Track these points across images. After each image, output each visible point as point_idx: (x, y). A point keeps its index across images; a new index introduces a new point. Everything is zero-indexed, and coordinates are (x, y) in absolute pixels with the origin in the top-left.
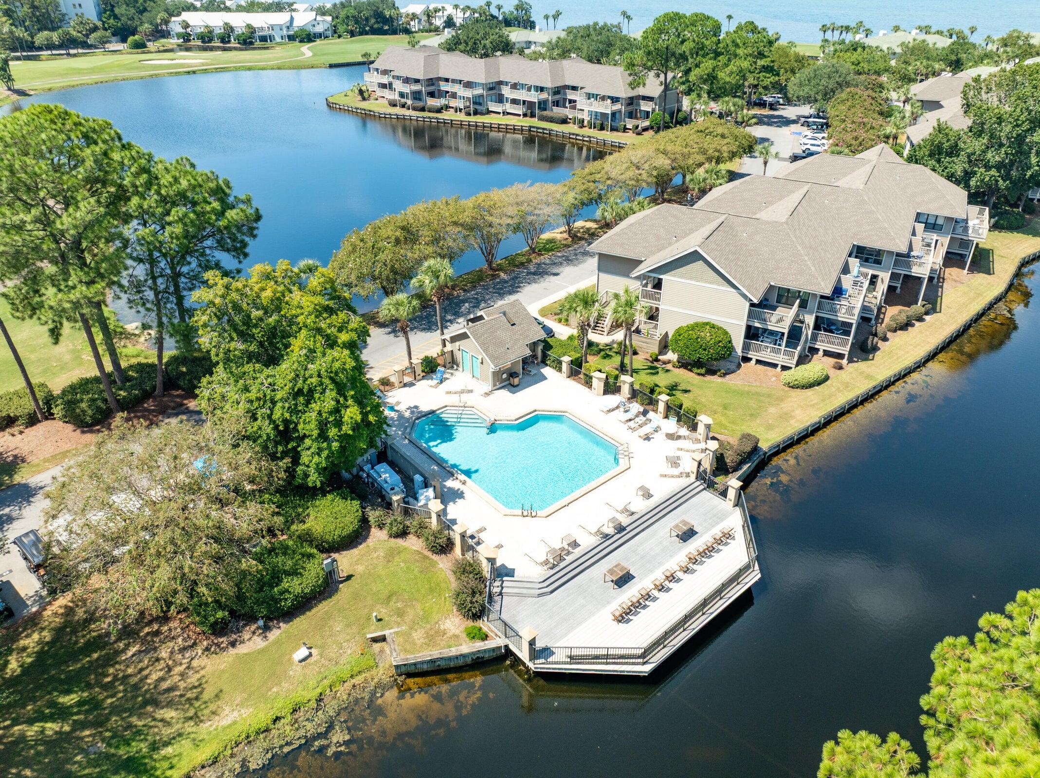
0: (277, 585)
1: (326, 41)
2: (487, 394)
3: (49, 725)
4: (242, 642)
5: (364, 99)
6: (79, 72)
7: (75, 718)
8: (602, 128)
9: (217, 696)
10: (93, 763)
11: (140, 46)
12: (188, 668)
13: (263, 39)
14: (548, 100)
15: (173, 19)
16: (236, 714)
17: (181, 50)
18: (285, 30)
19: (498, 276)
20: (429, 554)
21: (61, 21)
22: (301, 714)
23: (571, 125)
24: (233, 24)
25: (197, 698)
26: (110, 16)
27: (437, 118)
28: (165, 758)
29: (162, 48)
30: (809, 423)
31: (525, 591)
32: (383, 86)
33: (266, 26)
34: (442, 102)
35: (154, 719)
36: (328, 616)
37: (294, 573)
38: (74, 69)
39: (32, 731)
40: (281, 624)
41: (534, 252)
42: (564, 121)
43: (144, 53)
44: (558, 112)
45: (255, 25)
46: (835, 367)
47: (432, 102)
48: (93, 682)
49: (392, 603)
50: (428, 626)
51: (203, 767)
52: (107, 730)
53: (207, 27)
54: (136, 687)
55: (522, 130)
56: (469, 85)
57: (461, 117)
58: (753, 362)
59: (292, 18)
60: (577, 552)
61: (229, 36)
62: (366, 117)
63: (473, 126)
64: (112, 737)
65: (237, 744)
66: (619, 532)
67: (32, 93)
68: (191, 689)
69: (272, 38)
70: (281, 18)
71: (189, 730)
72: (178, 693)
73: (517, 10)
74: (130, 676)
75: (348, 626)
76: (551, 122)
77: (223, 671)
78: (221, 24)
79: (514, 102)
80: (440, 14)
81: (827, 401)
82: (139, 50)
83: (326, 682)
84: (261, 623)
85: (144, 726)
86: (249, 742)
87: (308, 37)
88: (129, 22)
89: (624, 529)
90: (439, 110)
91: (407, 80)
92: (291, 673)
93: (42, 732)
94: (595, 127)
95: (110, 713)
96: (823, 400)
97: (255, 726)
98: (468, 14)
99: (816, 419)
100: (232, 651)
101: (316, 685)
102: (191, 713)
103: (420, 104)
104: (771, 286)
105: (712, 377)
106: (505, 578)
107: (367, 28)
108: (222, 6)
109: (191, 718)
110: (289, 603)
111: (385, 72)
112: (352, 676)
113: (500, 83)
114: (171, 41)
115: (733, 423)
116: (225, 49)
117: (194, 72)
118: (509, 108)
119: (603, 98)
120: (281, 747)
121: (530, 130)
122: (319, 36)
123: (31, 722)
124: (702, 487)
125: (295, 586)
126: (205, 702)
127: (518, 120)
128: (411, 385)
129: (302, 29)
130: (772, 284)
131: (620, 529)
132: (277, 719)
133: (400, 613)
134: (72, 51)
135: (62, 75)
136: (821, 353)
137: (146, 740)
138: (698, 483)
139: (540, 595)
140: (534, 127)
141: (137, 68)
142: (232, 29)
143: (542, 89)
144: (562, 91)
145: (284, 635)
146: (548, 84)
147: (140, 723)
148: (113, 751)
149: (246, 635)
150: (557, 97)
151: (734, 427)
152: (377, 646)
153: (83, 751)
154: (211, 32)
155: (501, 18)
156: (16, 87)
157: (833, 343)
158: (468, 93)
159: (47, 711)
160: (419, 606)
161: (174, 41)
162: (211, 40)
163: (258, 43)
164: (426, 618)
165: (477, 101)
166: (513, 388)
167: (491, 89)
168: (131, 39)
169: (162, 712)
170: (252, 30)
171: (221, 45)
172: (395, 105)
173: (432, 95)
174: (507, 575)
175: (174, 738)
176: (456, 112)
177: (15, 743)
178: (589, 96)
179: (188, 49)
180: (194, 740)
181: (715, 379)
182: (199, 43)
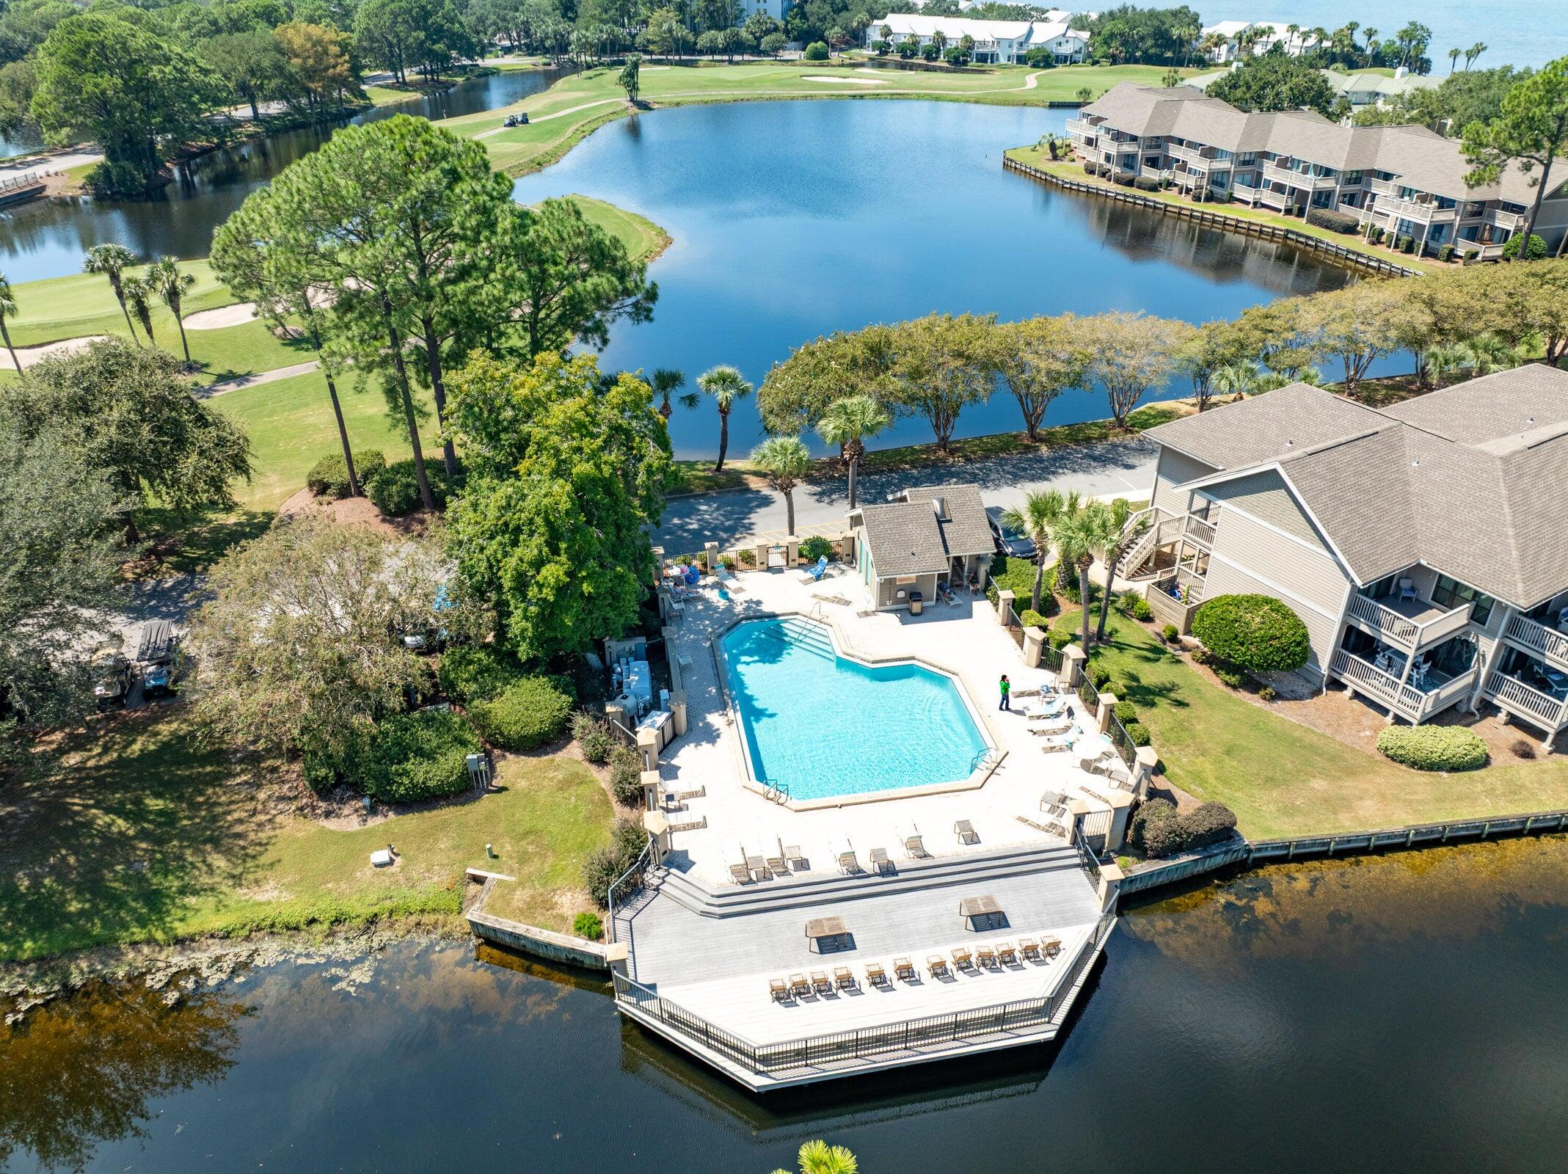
0: (399, 763)
1: (1073, 68)
2: (866, 614)
3: (120, 822)
4: (338, 816)
5: (1055, 158)
6: (723, 84)
7: (146, 825)
8: (1409, 249)
9: (272, 864)
10: (126, 880)
11: (820, 56)
12: (270, 821)
13: (983, 58)
14: (1334, 191)
15: (876, 22)
16: (276, 893)
17: (873, 66)
18: (1015, 46)
19: (1037, 449)
20: (613, 800)
21: (736, 18)
22: (344, 928)
23: (1359, 237)
24: (947, 34)
25: (254, 857)
26: (796, 15)
27: (1145, 199)
28: (185, 907)
29: (848, 61)
30: (1377, 830)
31: (687, 899)
32: (1090, 142)
33: (991, 39)
34: (1166, 174)
35: (204, 862)
36: (444, 826)
37: (430, 756)
38: (719, 80)
39: (102, 819)
40: (391, 814)
41: (1120, 426)
42: (1351, 229)
43: (822, 66)
44: (1347, 212)
45: (975, 38)
46: (1515, 751)
47: (1150, 174)
48: (187, 795)
49: (523, 843)
50: (541, 890)
51: (212, 936)
52: (160, 852)
53: (913, 35)
54: (214, 819)
55: (1274, 235)
56: (1210, 153)
57: (1186, 202)
58: (1348, 693)
59: (1031, 31)
60: (799, 877)
61: (938, 51)
62: (1049, 185)
63: (1197, 218)
64: (160, 861)
65: (259, 929)
66: (882, 874)
67: (656, 106)
68: (256, 844)
69: (994, 57)
70: (1015, 30)
71: (224, 888)
72: (242, 843)
73: (1402, 39)
74: (220, 804)
75: (456, 848)
76: (1327, 227)
77: (296, 840)
78: (931, 33)
79: (1279, 188)
80: (1264, 38)
81: (1447, 805)
82: (817, 62)
83: (388, 904)
84: (367, 801)
85: (191, 863)
86: (272, 933)
87: (1045, 60)
88: (818, 24)
89: (895, 873)
90: (1154, 188)
91: (1118, 136)
92: (359, 874)
93: (109, 825)
94: (1396, 246)
95: (176, 836)
96: (1439, 800)
97: (285, 918)
98: (1312, 41)
99: (1399, 828)
100: (323, 823)
101: (375, 901)
102: (237, 872)
103: (1129, 174)
104: (1419, 565)
105: (1249, 695)
106: (673, 870)
107: (1138, 54)
108: (953, 8)
109: (234, 877)
110: (402, 790)
111: (1096, 121)
112: (422, 911)
113: (1266, 155)
114: (865, 52)
115: (1225, 782)
116: (927, 69)
117: (862, 97)
118: (1267, 197)
119: (1424, 198)
120: (299, 955)
121: (1286, 237)
122: (1064, 60)
123: (108, 811)
124: (1077, 861)
125: (420, 772)
126: (257, 866)
127: (1275, 219)
128: (779, 570)
129: (1040, 49)
130: (1424, 562)
131: (888, 871)
132: (312, 921)
133: (524, 859)
134: (737, 58)
135: (702, 87)
136: (1502, 717)
137: (182, 879)
138: (1074, 852)
139: (704, 914)
140: (1293, 233)
141: (793, 85)
142: (944, 40)
143: (1328, 172)
144: (1365, 179)
145: (381, 828)
146: (1339, 165)
147: (190, 859)
148: (149, 875)
149: (347, 810)
150: (1352, 188)
151: (1220, 787)
152: (473, 888)
153: (129, 864)
154: (916, 44)
155: (1368, 51)
156: (639, 98)
157: (1535, 707)
158: (1203, 166)
159: (129, 806)
160: (550, 860)
161: (869, 52)
162: (914, 54)
163: (973, 64)
164: (545, 879)
165: (1218, 180)
166: (909, 616)
167: (1245, 163)
168: (812, 45)
169: (215, 856)
170: (969, 42)
171: (925, 62)
172: (1092, 172)
173: (1153, 162)
174: (679, 868)
175: (205, 890)
176: (1181, 193)
177: (82, 825)
178: (1404, 192)
179: (882, 65)
180: (220, 902)
181: (1253, 701)
182: (898, 58)
